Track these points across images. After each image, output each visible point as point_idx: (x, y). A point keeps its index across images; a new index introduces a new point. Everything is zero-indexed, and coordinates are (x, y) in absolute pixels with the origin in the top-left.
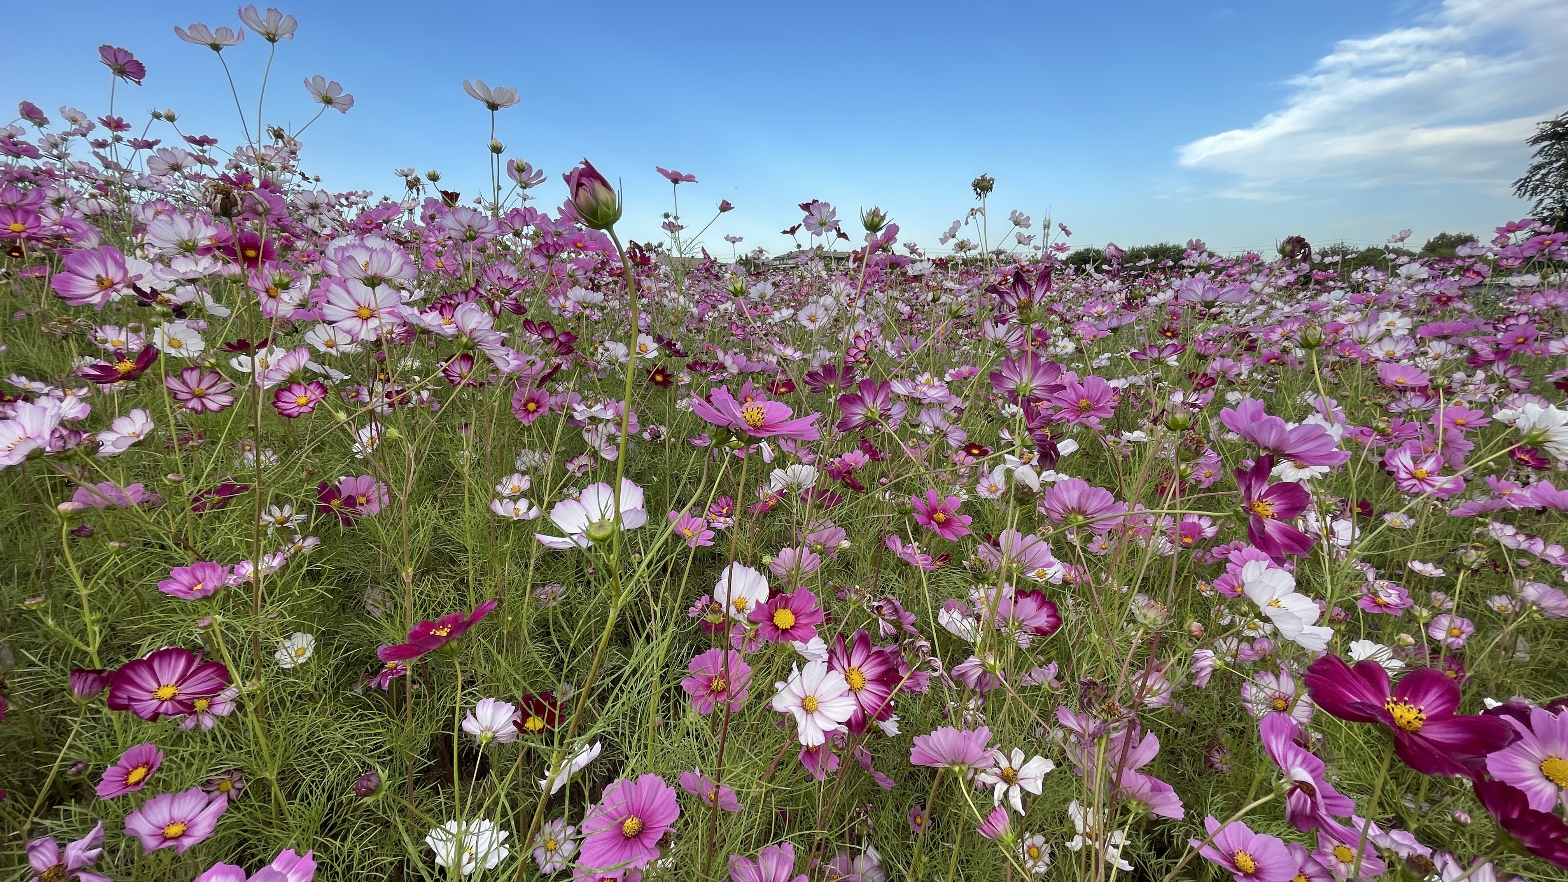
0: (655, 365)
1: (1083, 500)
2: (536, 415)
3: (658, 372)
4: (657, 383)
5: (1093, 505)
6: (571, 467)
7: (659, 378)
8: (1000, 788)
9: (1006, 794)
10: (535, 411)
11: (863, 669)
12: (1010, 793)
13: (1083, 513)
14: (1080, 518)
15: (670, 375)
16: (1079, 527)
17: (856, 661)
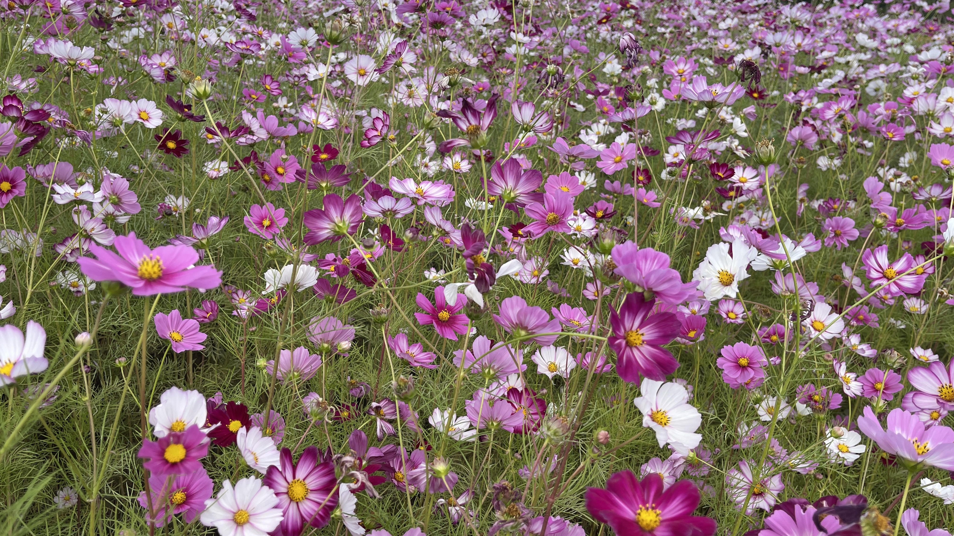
0: (166, 130)
1: (522, 318)
2: (11, 196)
3: (170, 137)
4: (168, 151)
5: (532, 322)
6: (62, 250)
7: (171, 145)
10: (9, 191)
11: (307, 481)
13: (525, 328)
14: (523, 333)
15: (184, 142)
16: (522, 342)
17: (301, 473)
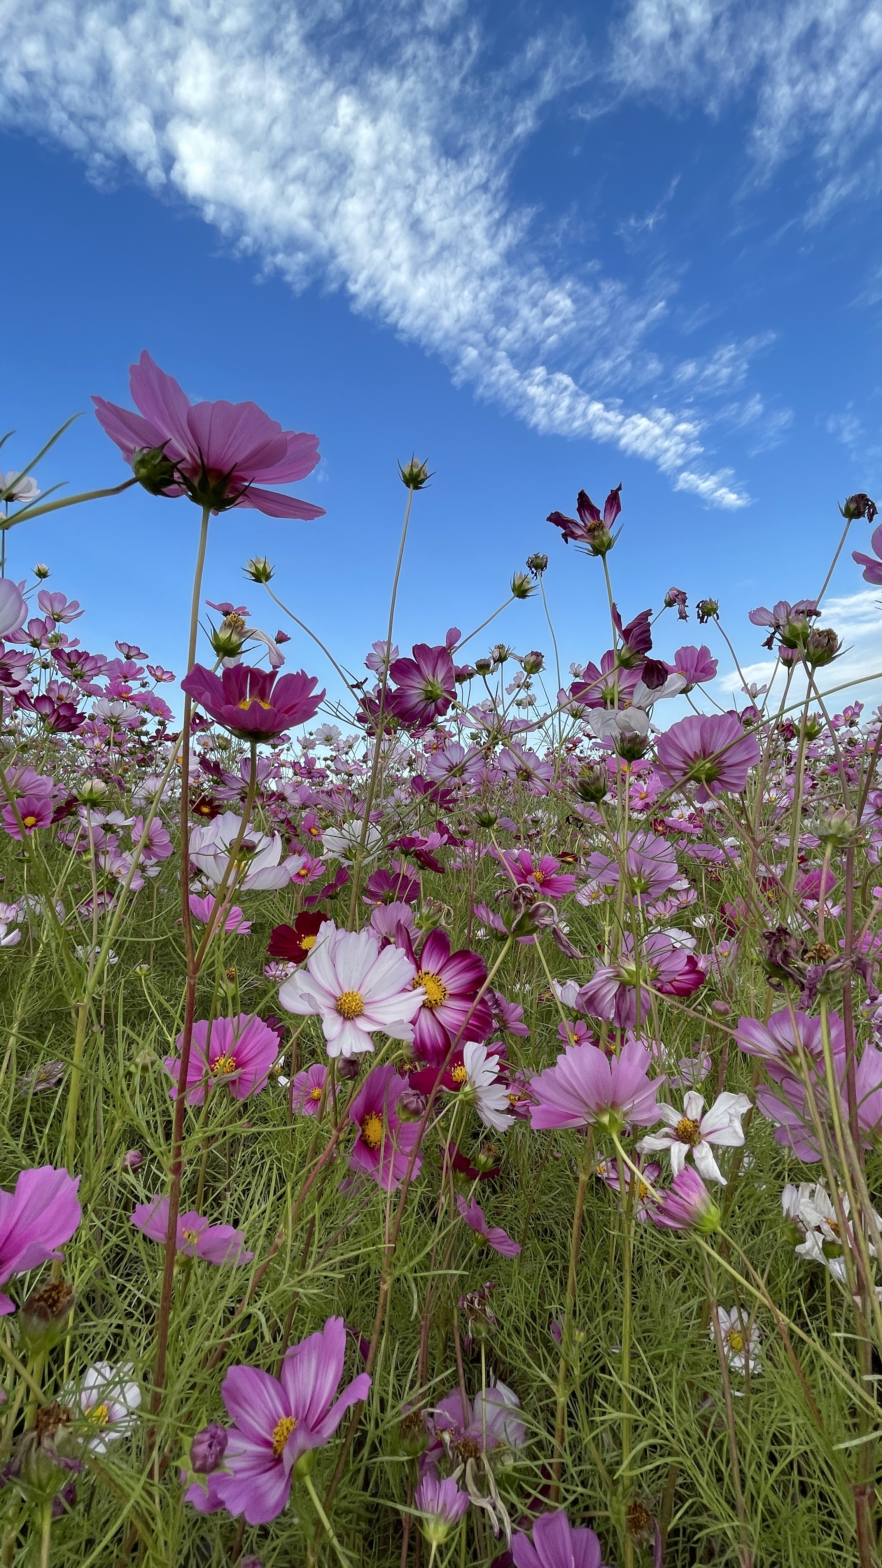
1: (707, 738)
5: (720, 742)
8: (678, 1150)
9: (689, 1158)
11: (441, 978)
12: (696, 1154)
17: (429, 967)
